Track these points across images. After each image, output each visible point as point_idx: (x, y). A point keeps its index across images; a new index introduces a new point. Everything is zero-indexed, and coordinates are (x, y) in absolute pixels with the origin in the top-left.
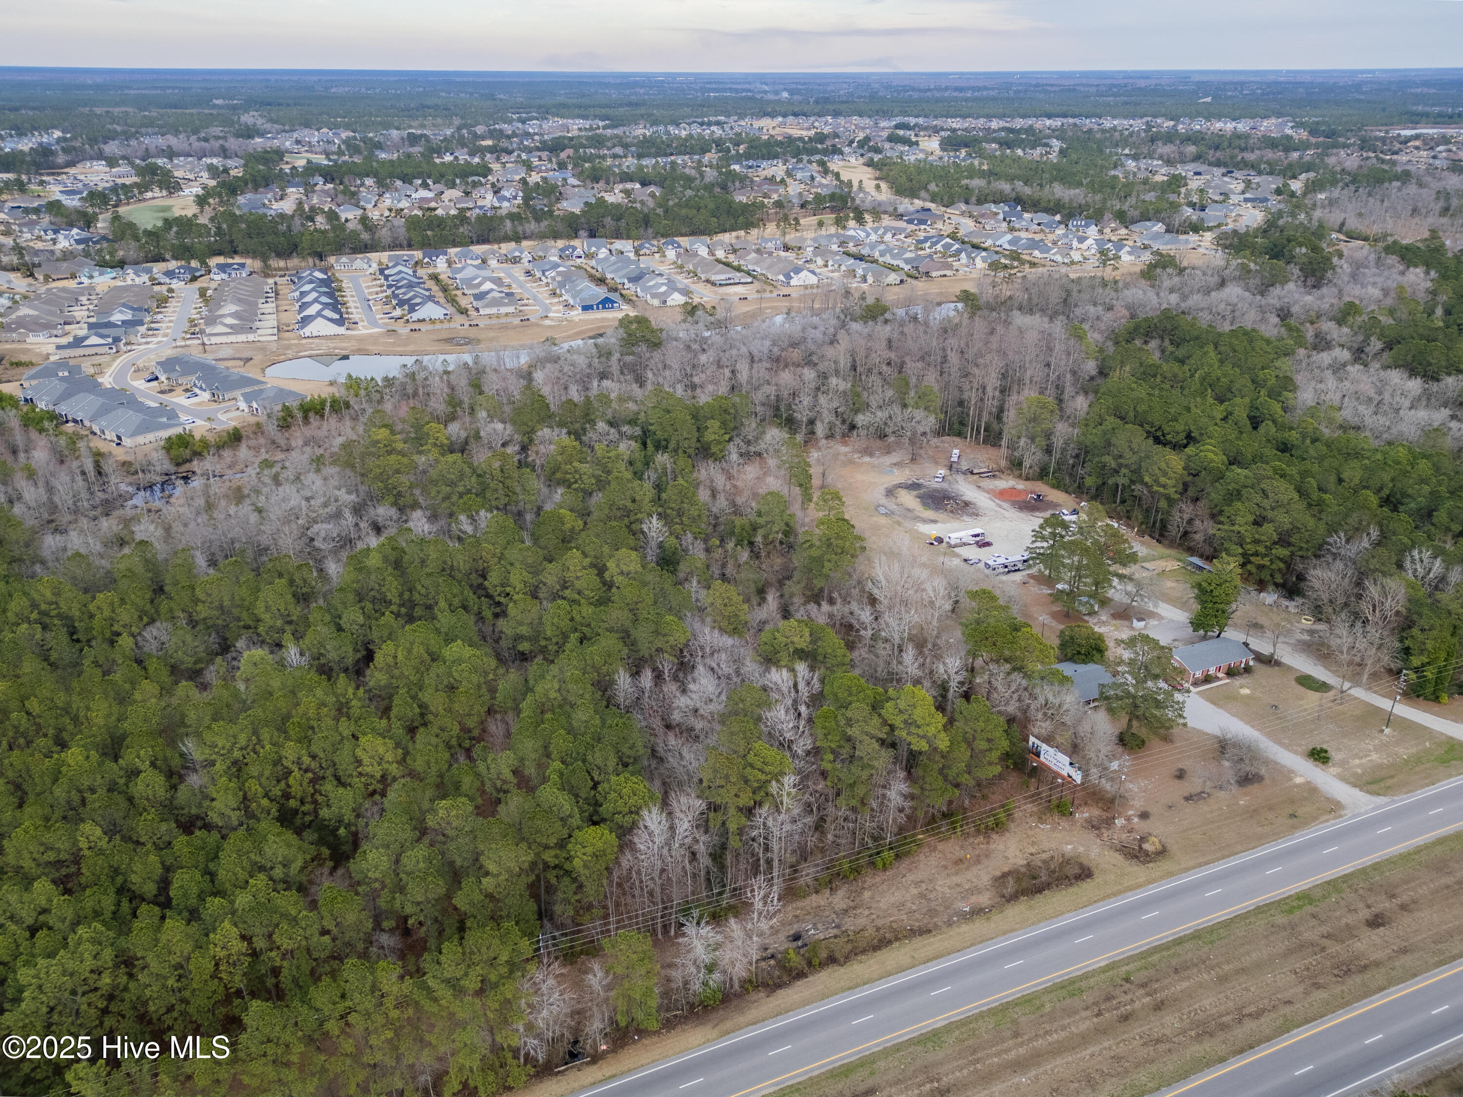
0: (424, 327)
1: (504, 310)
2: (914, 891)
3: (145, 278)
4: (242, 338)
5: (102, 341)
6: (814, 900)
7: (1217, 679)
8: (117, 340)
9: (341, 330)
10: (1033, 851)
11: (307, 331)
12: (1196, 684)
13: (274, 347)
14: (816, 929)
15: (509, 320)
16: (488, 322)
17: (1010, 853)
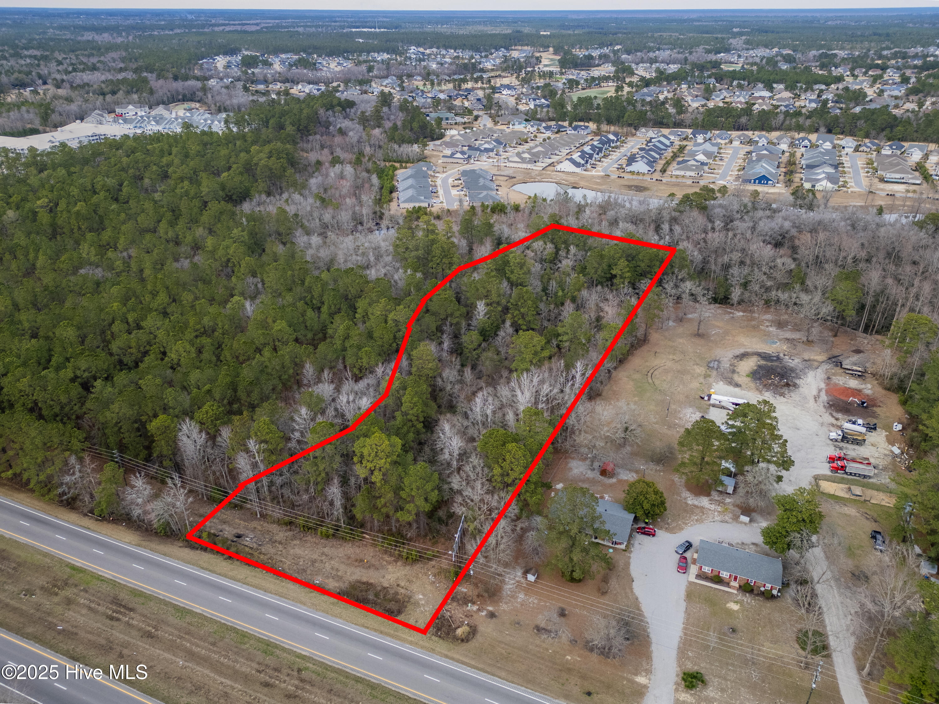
0: (627, 176)
1: (688, 173)
2: (315, 556)
3: (535, 128)
4: (524, 166)
5: (461, 156)
6: (274, 528)
7: (728, 585)
8: (470, 157)
9: (578, 170)
10: (402, 584)
11: (559, 167)
12: (701, 576)
13: (533, 174)
14: (252, 539)
15: (684, 180)
16: (669, 179)
17: (388, 577)
